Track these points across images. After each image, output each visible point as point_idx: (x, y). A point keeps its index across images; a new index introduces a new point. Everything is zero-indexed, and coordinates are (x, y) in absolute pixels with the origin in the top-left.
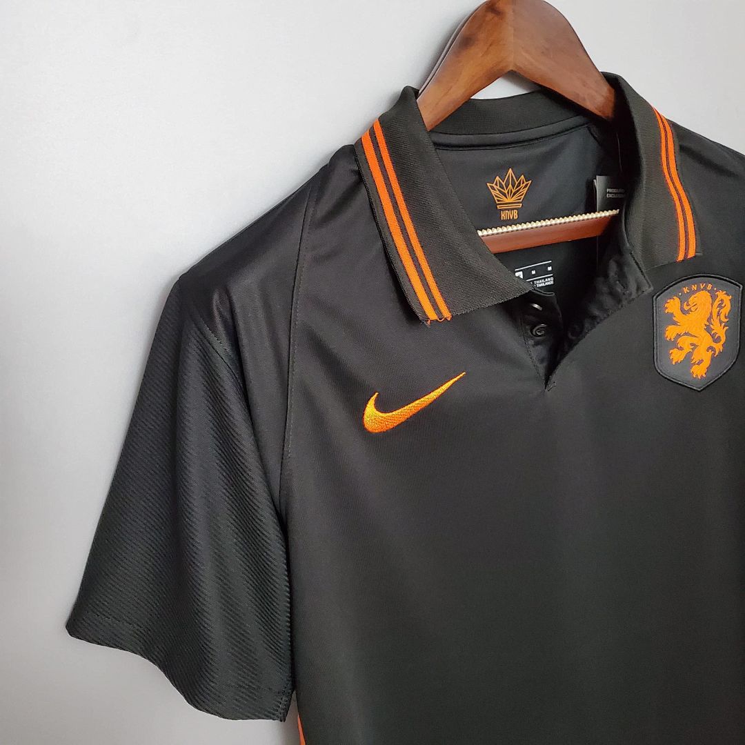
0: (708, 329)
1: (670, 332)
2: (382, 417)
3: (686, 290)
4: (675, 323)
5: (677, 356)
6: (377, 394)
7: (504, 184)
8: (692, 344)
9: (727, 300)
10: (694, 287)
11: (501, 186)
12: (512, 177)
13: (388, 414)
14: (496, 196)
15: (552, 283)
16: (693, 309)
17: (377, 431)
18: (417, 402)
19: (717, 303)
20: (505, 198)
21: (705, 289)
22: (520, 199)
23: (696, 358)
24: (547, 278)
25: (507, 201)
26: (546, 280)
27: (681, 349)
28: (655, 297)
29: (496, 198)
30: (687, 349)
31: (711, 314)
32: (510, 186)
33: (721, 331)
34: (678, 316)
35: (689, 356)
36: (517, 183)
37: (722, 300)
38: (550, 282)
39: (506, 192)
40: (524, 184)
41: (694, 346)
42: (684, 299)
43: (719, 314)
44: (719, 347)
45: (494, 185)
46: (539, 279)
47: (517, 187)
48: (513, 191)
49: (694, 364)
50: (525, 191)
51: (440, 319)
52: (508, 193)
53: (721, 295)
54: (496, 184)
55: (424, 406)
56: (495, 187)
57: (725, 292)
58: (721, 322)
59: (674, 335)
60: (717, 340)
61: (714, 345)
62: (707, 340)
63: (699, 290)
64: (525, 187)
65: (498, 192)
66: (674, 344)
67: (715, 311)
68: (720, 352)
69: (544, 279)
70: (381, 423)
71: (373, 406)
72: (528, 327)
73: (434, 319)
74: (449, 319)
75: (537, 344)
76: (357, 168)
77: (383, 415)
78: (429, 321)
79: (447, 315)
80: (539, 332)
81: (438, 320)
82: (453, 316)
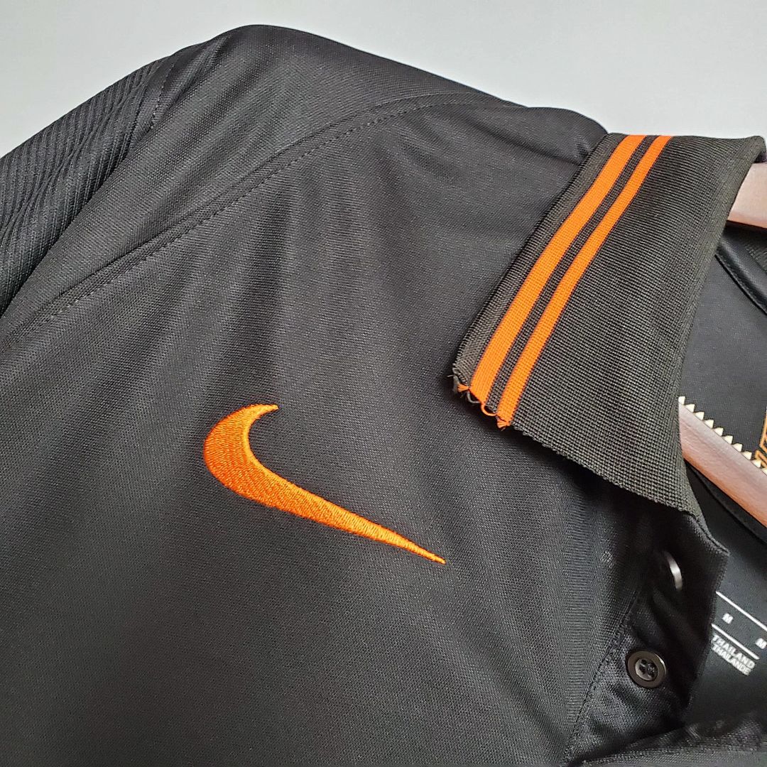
2: (244, 456)
6: (275, 407)
13: (256, 462)
15: (746, 671)
17: (213, 470)
18: (318, 499)
24: (745, 654)
26: (740, 655)
38: (744, 665)
46: (727, 641)
51: (486, 408)
55: (321, 519)
69: (738, 650)
70: (233, 464)
71: (250, 421)
72: (629, 640)
73: (477, 396)
74: (501, 425)
75: (620, 691)
76: (588, 148)
77: (249, 454)
78: (466, 388)
79: (505, 414)
80: (641, 668)
81: (483, 407)
82: (512, 427)
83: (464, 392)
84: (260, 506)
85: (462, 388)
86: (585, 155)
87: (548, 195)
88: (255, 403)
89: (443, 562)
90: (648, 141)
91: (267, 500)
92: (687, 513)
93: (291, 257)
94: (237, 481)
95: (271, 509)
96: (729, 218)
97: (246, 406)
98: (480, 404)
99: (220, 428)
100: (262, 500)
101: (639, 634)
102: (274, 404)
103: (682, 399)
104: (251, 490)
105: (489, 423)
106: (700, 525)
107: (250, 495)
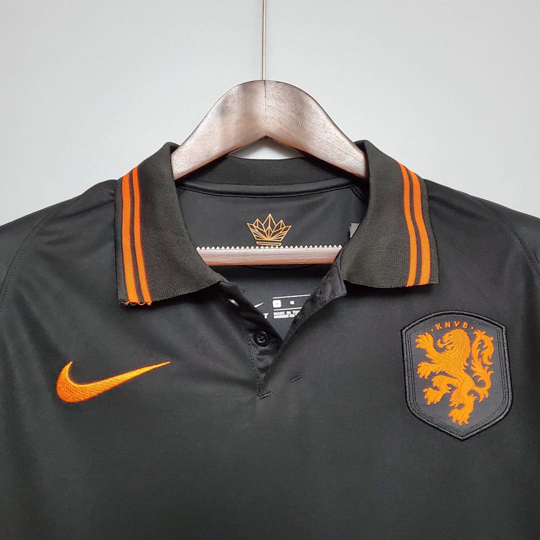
0: (469, 371)
1: (424, 370)
2: (74, 387)
3: (438, 326)
4: (429, 361)
5: (432, 396)
7: (263, 225)
8: (449, 385)
9: (489, 341)
10: (447, 325)
11: (260, 226)
12: (271, 220)
13: (80, 386)
14: (254, 233)
16: (449, 347)
17: (68, 401)
19: (476, 343)
20: (264, 236)
21: (460, 327)
22: (280, 239)
23: (454, 400)
25: (265, 239)
27: (436, 388)
28: (404, 331)
29: (254, 235)
30: (445, 390)
31: (471, 354)
32: (269, 227)
33: (485, 375)
34: (432, 353)
35: (446, 398)
36: (276, 226)
37: (482, 341)
39: (265, 231)
40: (284, 228)
41: (453, 388)
42: (438, 336)
43: (480, 356)
44: (483, 392)
45: (253, 225)
47: (276, 229)
48: (273, 232)
49: (453, 408)
50: (285, 234)
51: (141, 303)
52: (267, 232)
53: (480, 335)
54: (256, 225)
56: (254, 226)
57: (485, 332)
58: (484, 365)
59: (428, 373)
60: (481, 384)
61: (476, 389)
62: (468, 383)
63: (452, 327)
64: (284, 230)
65: (257, 231)
66: (428, 382)
67: (475, 353)
68: (485, 398)
70: (73, 393)
71: (67, 374)
72: (251, 335)
73: (134, 302)
74: (149, 304)
75: (262, 353)
76: (113, 192)
77: (76, 385)
78: (128, 302)
79: (148, 300)
80: (260, 340)
81: (139, 304)
82: (153, 302)
83: (129, 304)
84: (94, 398)
85: (127, 303)
86: (113, 195)
87: (111, 219)
88: (63, 367)
89: (169, 362)
90: (131, 174)
91: (94, 394)
92: (219, 282)
93: (36, 311)
94: (79, 397)
95: (98, 396)
96: (175, 179)
97: (61, 371)
98: (138, 304)
99: (59, 385)
100: (92, 395)
101: (251, 331)
102: (69, 362)
103: (198, 248)
104: (86, 396)
105: (146, 307)
106: (226, 282)
107: (86, 398)
